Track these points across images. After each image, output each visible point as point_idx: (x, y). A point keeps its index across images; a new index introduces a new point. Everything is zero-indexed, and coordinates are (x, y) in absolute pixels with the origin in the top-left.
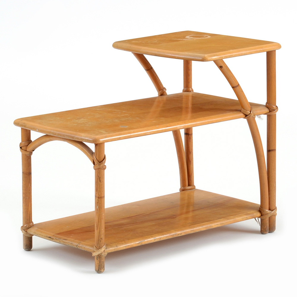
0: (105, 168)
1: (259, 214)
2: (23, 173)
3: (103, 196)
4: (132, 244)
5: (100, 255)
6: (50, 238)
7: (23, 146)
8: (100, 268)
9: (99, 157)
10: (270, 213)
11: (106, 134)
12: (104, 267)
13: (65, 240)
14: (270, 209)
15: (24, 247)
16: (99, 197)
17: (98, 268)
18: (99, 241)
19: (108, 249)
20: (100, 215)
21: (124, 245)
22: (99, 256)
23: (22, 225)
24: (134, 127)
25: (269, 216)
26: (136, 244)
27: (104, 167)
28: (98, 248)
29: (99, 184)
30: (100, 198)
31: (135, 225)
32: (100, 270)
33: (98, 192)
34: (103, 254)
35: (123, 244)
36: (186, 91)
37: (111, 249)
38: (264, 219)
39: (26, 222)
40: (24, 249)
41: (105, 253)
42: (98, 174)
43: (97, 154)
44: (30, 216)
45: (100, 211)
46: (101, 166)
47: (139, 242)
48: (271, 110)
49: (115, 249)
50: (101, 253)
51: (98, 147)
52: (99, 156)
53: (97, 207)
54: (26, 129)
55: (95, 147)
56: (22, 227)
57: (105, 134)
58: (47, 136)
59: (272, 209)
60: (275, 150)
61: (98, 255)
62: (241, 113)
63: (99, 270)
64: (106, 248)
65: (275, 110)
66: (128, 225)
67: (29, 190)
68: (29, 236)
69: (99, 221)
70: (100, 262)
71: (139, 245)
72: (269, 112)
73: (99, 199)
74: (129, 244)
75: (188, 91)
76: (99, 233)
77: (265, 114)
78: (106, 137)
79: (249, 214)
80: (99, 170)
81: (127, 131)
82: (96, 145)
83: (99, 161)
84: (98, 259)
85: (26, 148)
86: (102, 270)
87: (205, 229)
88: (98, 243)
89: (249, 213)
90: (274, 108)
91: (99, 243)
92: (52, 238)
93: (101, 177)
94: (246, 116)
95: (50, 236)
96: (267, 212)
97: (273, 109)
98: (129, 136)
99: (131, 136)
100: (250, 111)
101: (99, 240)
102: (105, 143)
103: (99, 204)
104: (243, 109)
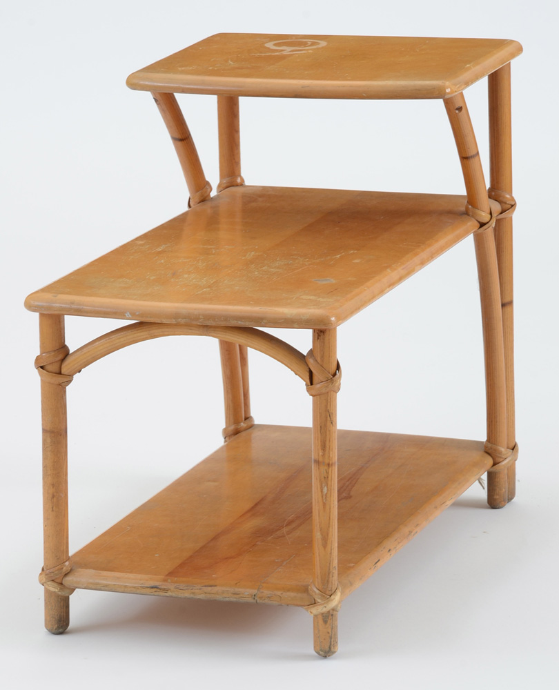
2: (50, 432)
5: (334, 611)
6: (155, 589)
8: (332, 643)
9: (329, 363)
16: (331, 463)
17: (329, 644)
18: (330, 576)
20: (332, 509)
29: (330, 431)
32: (332, 648)
33: (327, 452)
42: (327, 406)
45: (332, 500)
48: (504, 207)
51: (326, 338)
52: (329, 360)
53: (325, 489)
65: (513, 206)
69: (329, 523)
70: (332, 629)
72: (501, 210)
73: (330, 469)
80: (329, 394)
82: (321, 332)
83: (330, 373)
84: (329, 622)
85: (61, 368)
91: (330, 580)
92: (163, 587)
93: (333, 412)
94: (480, 226)
95: (153, 585)
101: (331, 572)
103: (329, 483)
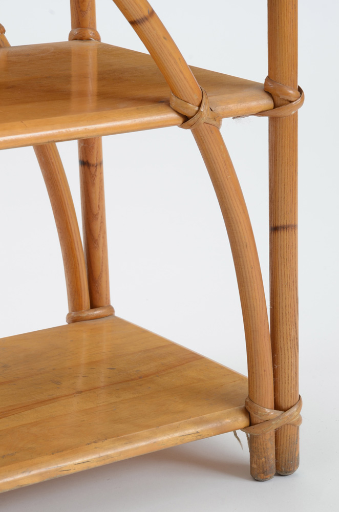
1: (242, 421)
10: (278, 418)
14: (277, 407)
25: (274, 426)
36: (76, 39)
38: (257, 437)
48: (279, 102)
59: (284, 403)
60: (294, 227)
62: (170, 110)
65: (291, 102)
72: (272, 106)
75: (81, 39)
77: (261, 113)
79: (207, 422)
87: (37, 480)
89: (207, 416)
90: (288, 94)
94: (186, 120)
96: (268, 414)
97: (284, 99)
100: (198, 103)
104: (174, 99)
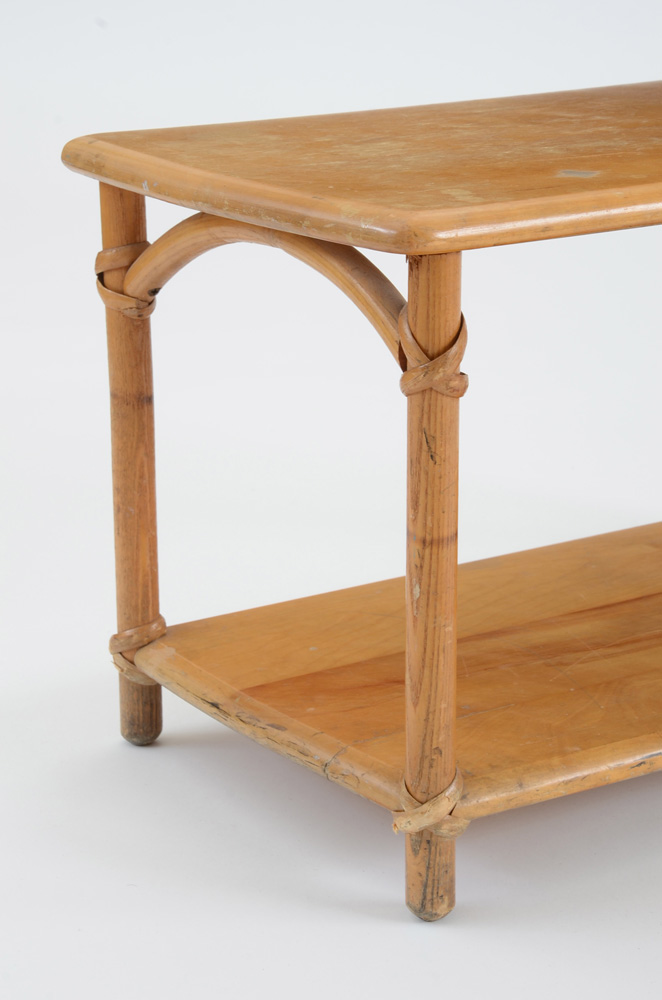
0: (460, 391)
2: (114, 396)
3: (446, 532)
4: (603, 768)
5: (431, 834)
6: (214, 710)
7: (109, 271)
8: (429, 897)
9: (428, 328)
11: (473, 205)
12: (450, 891)
13: (276, 731)
15: (123, 729)
16: (428, 538)
17: (421, 897)
18: (426, 764)
19: (474, 802)
20: (430, 631)
21: (561, 779)
22: (426, 836)
23: (116, 632)
24: (634, 176)
26: (620, 768)
27: (455, 383)
28: (419, 796)
29: (427, 474)
30: (432, 543)
31: (628, 652)
32: (428, 905)
33: (420, 515)
34: (445, 830)
35: (552, 770)
37: (487, 799)
39: (128, 618)
40: (123, 735)
41: (456, 825)
42: (421, 421)
43: (415, 315)
44: (146, 595)
45: (431, 613)
46: (437, 377)
47: (638, 758)
49: (509, 800)
50: (438, 825)
51: (423, 276)
52: (428, 323)
53: (417, 590)
54: (120, 189)
55: (410, 275)
56: (115, 638)
57: (466, 204)
58: (201, 219)
61: (421, 833)
63: (423, 906)
64: (464, 797)
66: (595, 653)
67: (142, 477)
68: (142, 683)
69: (427, 660)
70: (428, 868)
71: (641, 771)
73: (427, 551)
74: (585, 773)
76: (427, 720)
78: (466, 222)
80: (427, 396)
81: (588, 196)
82: (415, 262)
83: (425, 352)
84: (422, 853)
85: (123, 281)
86: (442, 908)
88: (420, 772)
91: (425, 771)
92: (225, 708)
93: (438, 435)
95: (215, 700)
98: (602, 220)
99: (610, 219)
101: (427, 756)
102: (463, 252)
103: (425, 578)
